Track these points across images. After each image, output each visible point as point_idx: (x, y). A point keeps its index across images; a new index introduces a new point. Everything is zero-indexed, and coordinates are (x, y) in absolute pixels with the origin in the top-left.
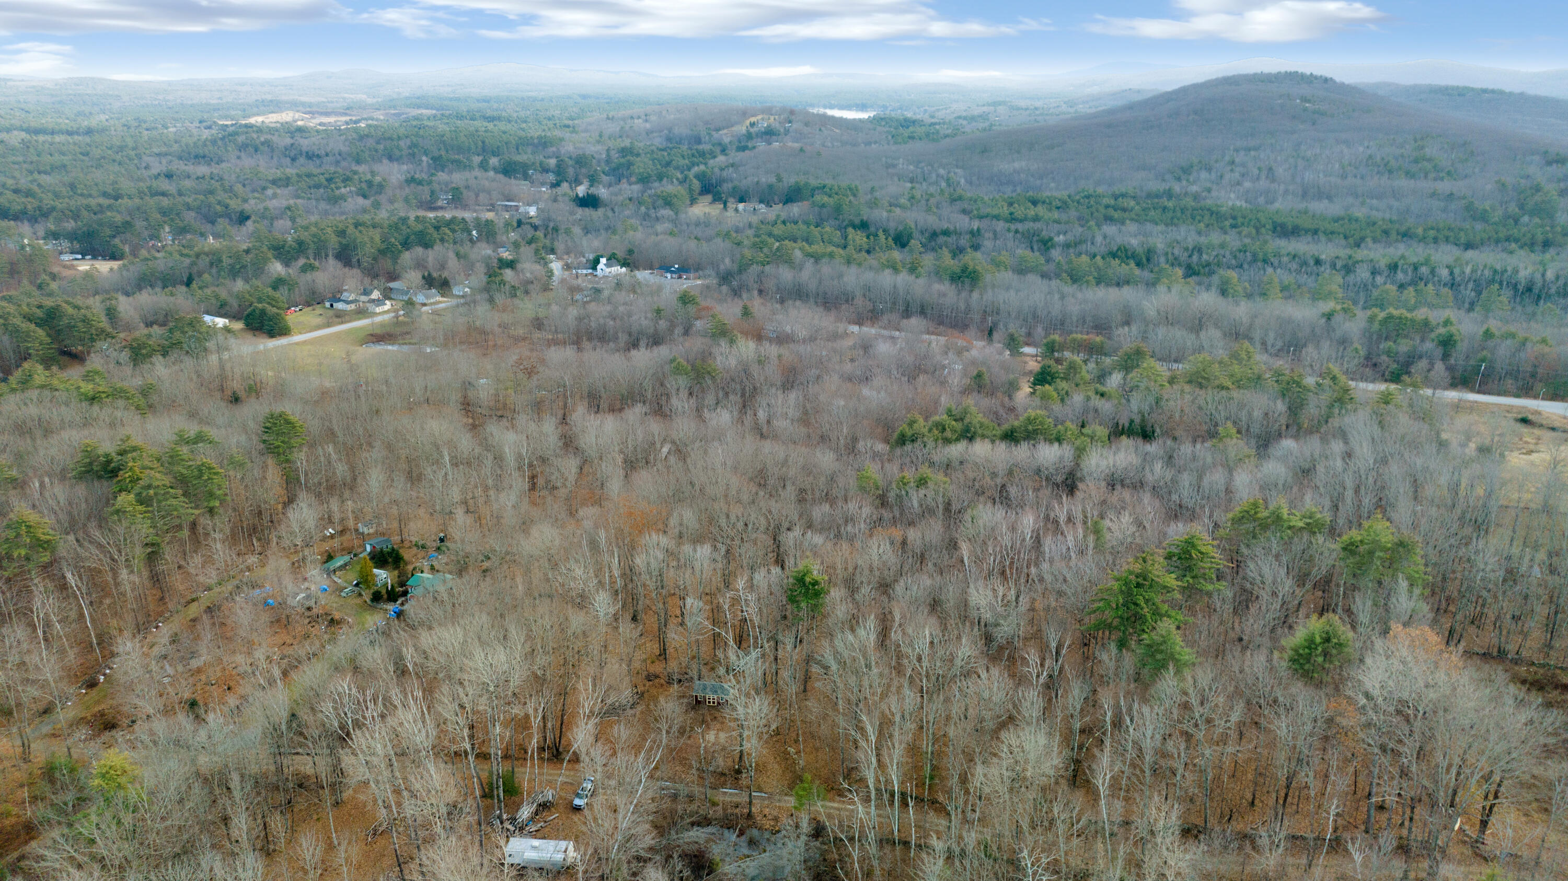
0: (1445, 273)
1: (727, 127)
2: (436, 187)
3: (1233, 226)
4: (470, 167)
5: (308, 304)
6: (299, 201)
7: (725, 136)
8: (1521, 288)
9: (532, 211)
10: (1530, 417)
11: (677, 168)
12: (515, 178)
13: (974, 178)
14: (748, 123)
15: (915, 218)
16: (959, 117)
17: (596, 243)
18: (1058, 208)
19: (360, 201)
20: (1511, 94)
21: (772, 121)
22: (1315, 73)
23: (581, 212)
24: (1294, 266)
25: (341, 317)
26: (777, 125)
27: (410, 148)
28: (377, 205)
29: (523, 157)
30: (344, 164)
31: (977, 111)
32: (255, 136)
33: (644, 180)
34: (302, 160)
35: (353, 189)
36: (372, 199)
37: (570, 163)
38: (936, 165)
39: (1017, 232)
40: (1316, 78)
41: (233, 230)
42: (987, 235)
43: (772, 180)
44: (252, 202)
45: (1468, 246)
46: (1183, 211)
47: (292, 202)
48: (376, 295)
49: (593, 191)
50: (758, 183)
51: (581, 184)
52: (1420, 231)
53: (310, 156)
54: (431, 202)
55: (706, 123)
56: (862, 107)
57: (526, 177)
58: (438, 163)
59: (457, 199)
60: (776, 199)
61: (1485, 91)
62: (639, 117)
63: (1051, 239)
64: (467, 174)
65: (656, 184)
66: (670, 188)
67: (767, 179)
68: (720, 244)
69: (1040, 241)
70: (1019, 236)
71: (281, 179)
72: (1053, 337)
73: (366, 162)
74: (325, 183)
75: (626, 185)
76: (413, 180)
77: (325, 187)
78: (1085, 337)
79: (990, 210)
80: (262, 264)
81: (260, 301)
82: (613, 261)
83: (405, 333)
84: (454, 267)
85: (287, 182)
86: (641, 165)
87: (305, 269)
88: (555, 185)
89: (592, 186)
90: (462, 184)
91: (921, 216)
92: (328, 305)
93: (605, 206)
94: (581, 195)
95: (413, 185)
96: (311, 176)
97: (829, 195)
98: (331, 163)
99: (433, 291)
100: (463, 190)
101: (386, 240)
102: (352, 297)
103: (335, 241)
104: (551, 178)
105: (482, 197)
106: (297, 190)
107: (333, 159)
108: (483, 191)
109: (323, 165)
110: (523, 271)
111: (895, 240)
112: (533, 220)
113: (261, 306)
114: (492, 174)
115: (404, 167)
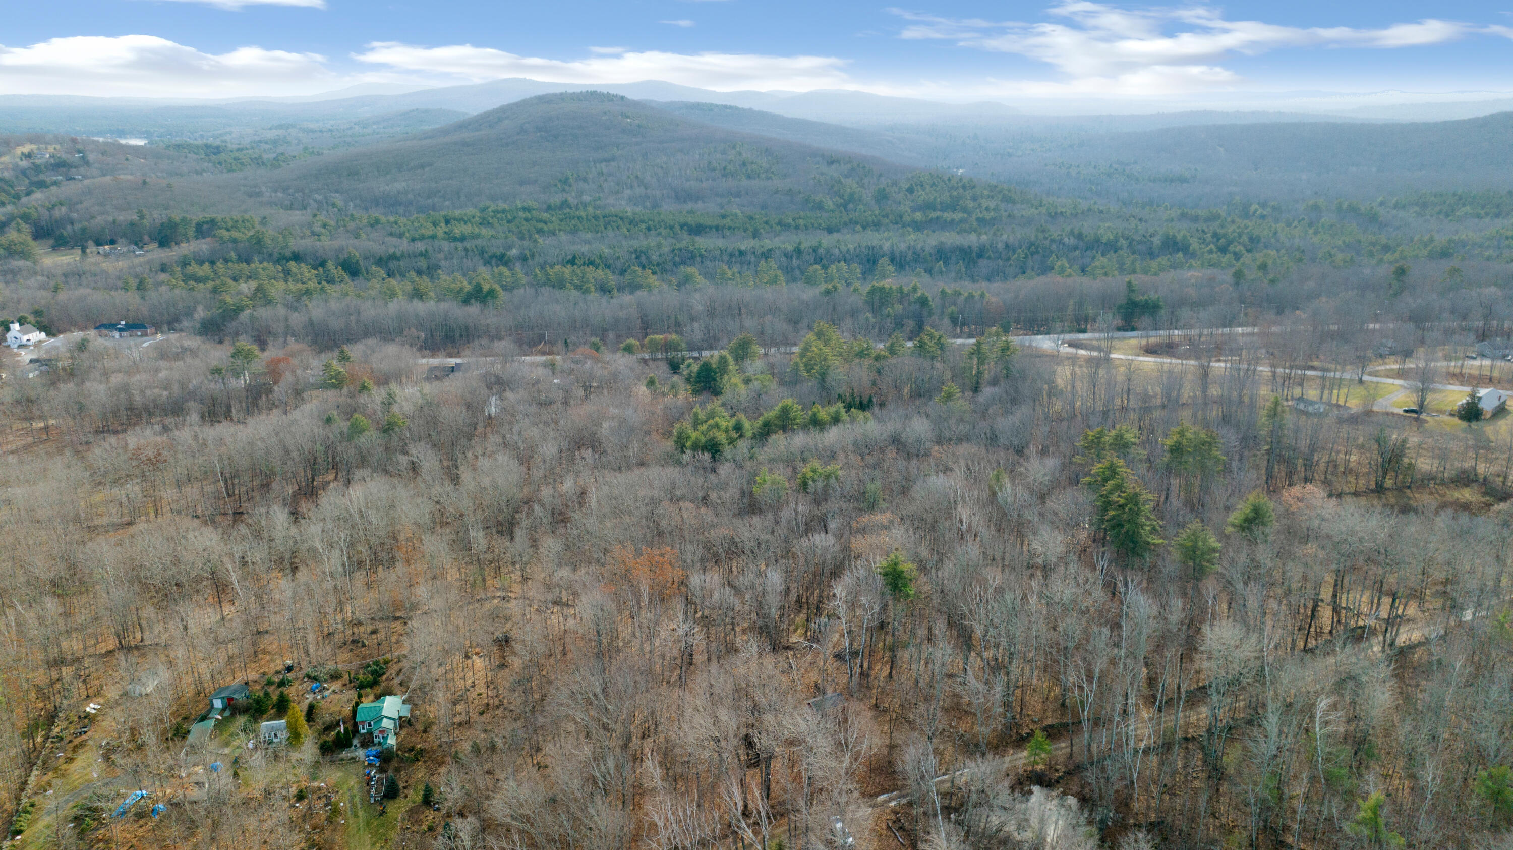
14: (18, 153)
15: (346, 244)
18: (481, 224)
20: (743, 110)
21: (53, 152)
24: (726, 258)
26: (65, 155)
40: (612, 95)
42: (438, 255)
43: (133, 217)
46: (595, 218)
63: (504, 254)
67: (126, 217)
69: (494, 256)
70: (470, 253)
72: (628, 341)
78: (661, 337)
79: (421, 231)
82: (28, 326)
91: (356, 242)
97: (228, 229)
111: (344, 269)
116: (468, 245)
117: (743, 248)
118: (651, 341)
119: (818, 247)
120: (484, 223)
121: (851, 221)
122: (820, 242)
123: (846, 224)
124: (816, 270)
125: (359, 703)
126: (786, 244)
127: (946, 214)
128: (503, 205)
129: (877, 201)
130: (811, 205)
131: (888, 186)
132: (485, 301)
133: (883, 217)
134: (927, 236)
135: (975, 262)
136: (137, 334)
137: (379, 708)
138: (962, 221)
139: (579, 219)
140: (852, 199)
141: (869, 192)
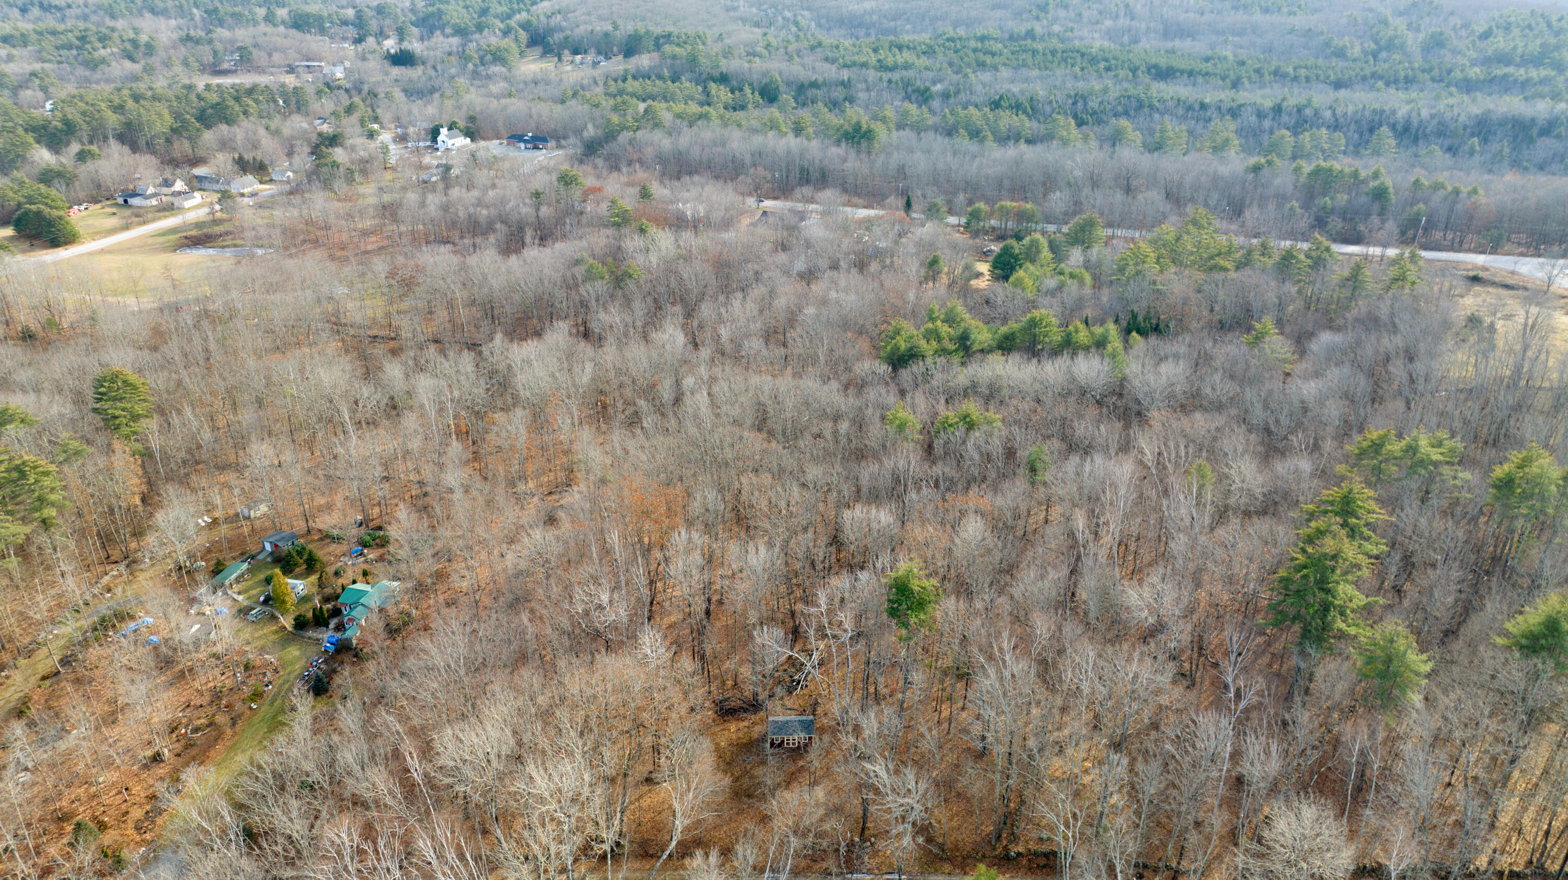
0: (1328, 114)
2: (219, 46)
3: (1108, 69)
4: (255, 23)
5: (96, 202)
6: (47, 66)
8: (1399, 127)
9: (339, 74)
10: (1481, 274)
11: (496, 16)
12: (309, 32)
13: (823, 21)
15: (776, 67)
17: (431, 110)
18: (924, 53)
19: (128, 64)
23: (396, 71)
24: (1181, 111)
25: (141, 217)
28: (150, 70)
29: (314, 7)
30: (94, 18)
33: (461, 32)
35: (115, 50)
36: (143, 62)
37: (371, 13)
38: (780, 7)
39: (890, 81)
43: (609, 27)
45: (1339, 85)
46: (1053, 53)
47: (37, 66)
48: (179, 186)
49: (406, 45)
50: (592, 31)
51: (388, 37)
52: (1290, 70)
54: (214, 65)
57: (322, 31)
58: (214, 17)
59: (245, 60)
60: (615, 49)
63: (927, 89)
64: (251, 30)
65: (477, 36)
66: (493, 39)
67: (602, 27)
68: (576, 107)
69: (917, 91)
70: (893, 85)
71: (12, 36)
72: (977, 205)
73: (123, 16)
74: (77, 43)
75: (441, 38)
76: (188, 38)
77: (78, 48)
78: (1014, 204)
79: (856, 58)
80: (20, 151)
81: (30, 200)
82: (456, 131)
83: (227, 233)
84: (269, 146)
85: (23, 40)
86: (455, 14)
87: (82, 156)
88: (359, 40)
89: (401, 40)
90: (248, 42)
91: (784, 66)
92: (120, 201)
93: (424, 63)
94: (392, 51)
95: (189, 44)
96: (54, 33)
97: (678, 45)
98: (77, 17)
99: (250, 178)
100: (251, 49)
101: (177, 116)
102: (151, 190)
103: (112, 120)
104: (352, 32)
105: (277, 57)
106: (40, 52)
107: (78, 11)
108: (276, 50)
109: (67, 20)
110: (353, 148)
111: (762, 94)
112: (343, 83)
113: (33, 207)
114: (282, 29)
115: (173, 23)
116: (896, 76)
117: (1207, 100)
118: (1002, 207)
119: (1306, 106)
120: (929, 52)
121: (1373, 75)
122: (1309, 101)
123: (1364, 79)
124: (1283, 137)
125: (354, 582)
126: (1265, 97)
127: (1522, 71)
128: (961, 32)
129: (1426, 49)
130: (1329, 51)
131: (1454, 29)
132: (859, 143)
133: (1424, 71)
134: (1474, 100)
135: (1531, 141)
136: (536, 148)
137: (364, 593)
138: (1542, 82)
139: (1034, 52)
140: (1390, 46)
141: (1421, 37)
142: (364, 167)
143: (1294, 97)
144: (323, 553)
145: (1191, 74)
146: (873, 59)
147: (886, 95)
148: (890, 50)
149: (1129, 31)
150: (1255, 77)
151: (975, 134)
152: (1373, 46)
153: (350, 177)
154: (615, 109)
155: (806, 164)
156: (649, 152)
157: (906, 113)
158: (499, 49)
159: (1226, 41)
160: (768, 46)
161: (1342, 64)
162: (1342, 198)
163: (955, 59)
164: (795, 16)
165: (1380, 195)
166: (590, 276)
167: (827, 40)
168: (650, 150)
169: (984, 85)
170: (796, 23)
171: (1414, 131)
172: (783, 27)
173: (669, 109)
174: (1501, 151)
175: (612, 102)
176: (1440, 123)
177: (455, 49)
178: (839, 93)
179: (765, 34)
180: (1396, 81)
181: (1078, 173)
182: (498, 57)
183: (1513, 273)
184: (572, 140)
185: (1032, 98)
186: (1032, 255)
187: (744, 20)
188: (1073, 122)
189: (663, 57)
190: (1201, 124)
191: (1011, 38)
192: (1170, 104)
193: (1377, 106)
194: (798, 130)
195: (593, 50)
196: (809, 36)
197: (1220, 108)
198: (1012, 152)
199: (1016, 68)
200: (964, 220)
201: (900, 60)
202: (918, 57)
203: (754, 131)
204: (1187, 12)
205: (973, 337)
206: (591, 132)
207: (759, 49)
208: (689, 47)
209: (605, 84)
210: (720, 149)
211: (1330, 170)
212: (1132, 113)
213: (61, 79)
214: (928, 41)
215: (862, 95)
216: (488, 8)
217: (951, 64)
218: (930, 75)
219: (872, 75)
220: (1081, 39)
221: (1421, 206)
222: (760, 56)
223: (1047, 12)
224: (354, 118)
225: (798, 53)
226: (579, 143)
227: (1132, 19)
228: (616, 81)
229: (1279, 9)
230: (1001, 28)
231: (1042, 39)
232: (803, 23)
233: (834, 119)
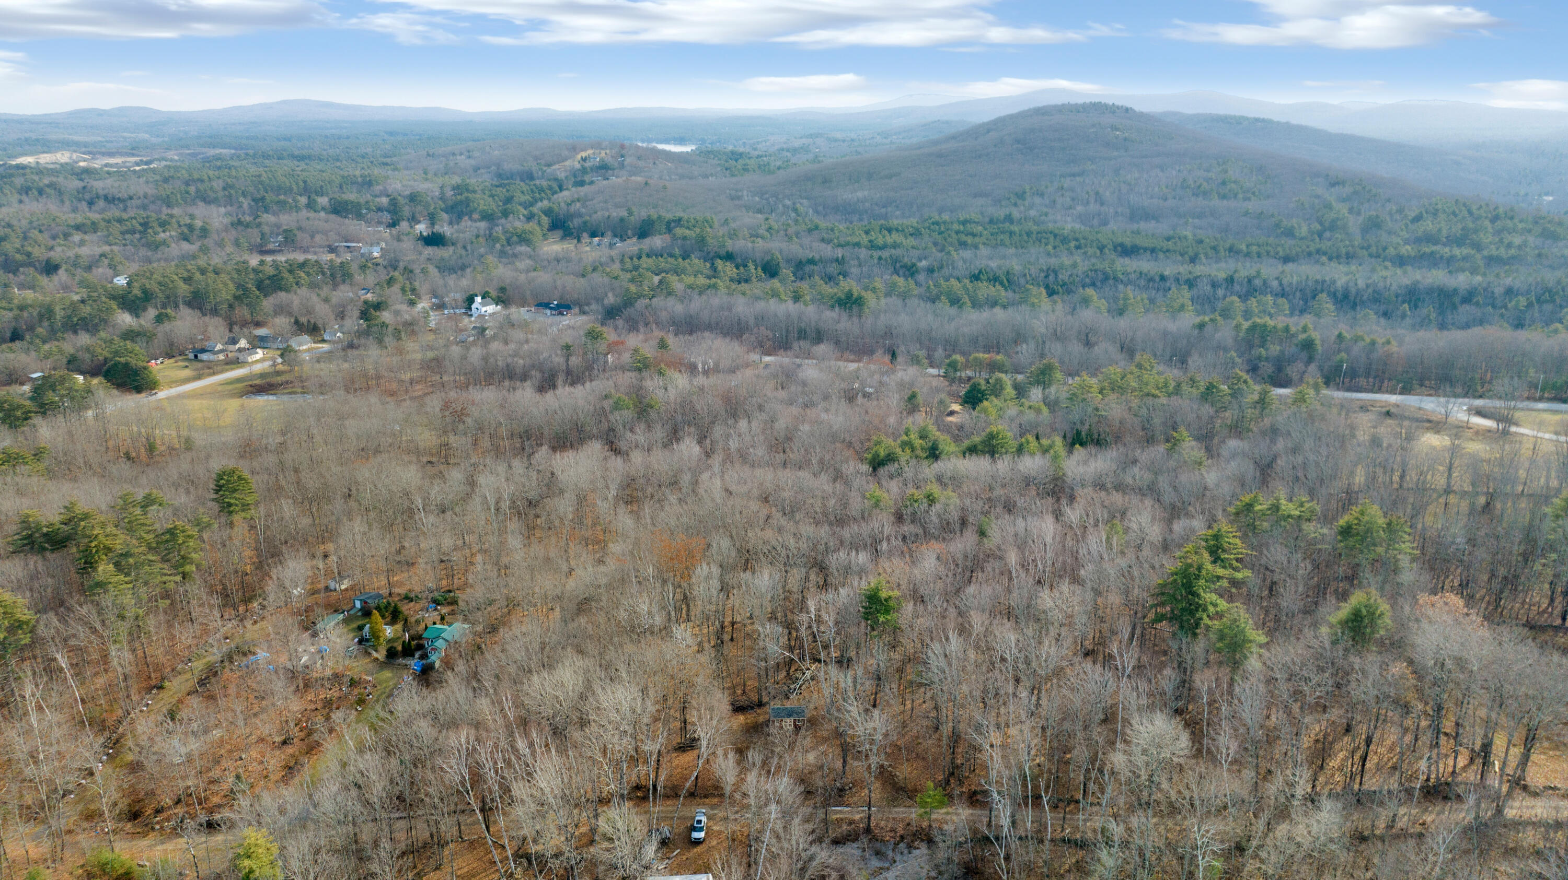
0: (1275, 284)
1: (559, 162)
2: (266, 229)
3: (1078, 247)
4: (298, 209)
5: (171, 356)
6: (115, 248)
7: (560, 171)
8: (1339, 295)
9: (376, 253)
10: (1393, 410)
11: (520, 204)
12: (348, 217)
13: (820, 208)
14: (579, 157)
15: (777, 247)
16: (783, 150)
17: (465, 282)
18: (911, 235)
19: (185, 246)
20: (1278, 123)
21: (603, 155)
22: (1117, 103)
23: (429, 251)
24: (1142, 283)
25: (211, 369)
26: (610, 159)
27: (224, 189)
28: (204, 250)
29: (351, 196)
30: (152, 207)
31: (797, 144)
32: (36, 178)
33: (488, 217)
34: (101, 203)
35: (174, 233)
36: (198, 243)
37: (403, 201)
38: (779, 196)
39: (880, 258)
40: (1118, 107)
41: (44, 280)
42: (852, 262)
43: (624, 213)
44: (58, 249)
45: (1286, 260)
46: (1029, 234)
47: (107, 248)
48: (243, 343)
49: (437, 228)
50: (609, 217)
51: (419, 222)
52: (1244, 247)
53: (110, 200)
54: (261, 246)
55: (536, 158)
56: (681, 141)
57: (359, 216)
58: (261, 204)
59: (289, 240)
60: (630, 232)
61: (1257, 120)
62: (461, 154)
63: (914, 265)
64: (295, 216)
65: (503, 221)
66: (518, 224)
67: (618, 213)
68: (597, 279)
69: (904, 266)
70: (883, 262)
71: (84, 225)
72: (954, 357)
73: (178, 205)
74: (140, 228)
75: (469, 223)
76: (240, 222)
77: (140, 232)
78: (986, 356)
79: (849, 238)
80: (103, 315)
81: (116, 353)
82: (488, 300)
83: (287, 382)
84: (322, 311)
85: (94, 227)
86: (482, 202)
87: (159, 319)
88: (393, 225)
89: (433, 224)
90: (293, 225)
91: (784, 245)
92: (191, 356)
93: (453, 244)
94: (425, 234)
95: (240, 228)
96: (120, 221)
97: (688, 228)
98: (138, 207)
99: (306, 337)
100: (295, 232)
101: (239, 286)
102: (219, 347)
103: (183, 289)
104: (386, 217)
105: (318, 238)
106: (107, 236)
107: (139, 202)
108: (318, 232)
109: (129, 210)
110: (397, 313)
111: (764, 269)
112: (380, 261)
113: (122, 360)
114: (322, 214)
115: (222, 210)
116: (885, 254)
117: (1166, 273)
118: (976, 358)
119: (1255, 277)
120: (916, 233)
121: (1318, 251)
122: (1258, 273)
123: (1310, 254)
124: (1232, 303)
125: (434, 623)
126: (1220, 271)
127: (1447, 250)
128: (946, 217)
129: (1365, 230)
130: (1279, 231)
131: (1391, 214)
132: (851, 308)
133: (1362, 248)
134: (1405, 272)
135: (1454, 307)
136: (561, 314)
137: (445, 630)
138: (1465, 258)
139: (1011, 233)
140: (1333, 226)
141: (1361, 219)
142: (410, 328)
143: (1245, 269)
144: (405, 608)
145: (1153, 250)
146: (865, 239)
147: (876, 270)
148: (880, 231)
149: (1099, 215)
150: (1211, 253)
151: (955, 301)
152: (1319, 227)
153: (397, 334)
154: (632, 280)
155: (803, 325)
156: (664, 315)
157: (895, 284)
158: (524, 232)
159: (1186, 223)
160: (770, 229)
161: (1291, 242)
162: (1275, 349)
163: (939, 239)
164: (794, 204)
165: (1308, 345)
166: (617, 406)
167: (823, 224)
168: (664, 313)
169: (965, 261)
170: (795, 210)
171: (1352, 298)
172: (783, 213)
173: (680, 281)
174: (1428, 316)
175: (629, 276)
176: (1374, 291)
177: (482, 232)
178: (833, 269)
179: (767, 219)
180: (1338, 257)
181: (1043, 330)
182: (523, 239)
183: (1420, 409)
184: (594, 307)
185: (1008, 273)
186: (997, 389)
187: (748, 208)
188: (1044, 291)
189: (675, 238)
190: (1161, 293)
191: (991, 221)
192: (1133, 276)
193: (1319, 277)
194: (797, 298)
195: (609, 233)
196: (807, 220)
197: (1178, 280)
198: (985, 315)
199: (995, 247)
200: (942, 372)
201: (889, 240)
202: (906, 237)
203: (758, 298)
204: (1152, 197)
205: (941, 447)
206: (611, 299)
207: (761, 232)
208: (698, 230)
209: (622, 261)
210: (726, 313)
211: (1265, 326)
212: (1099, 284)
213: (127, 259)
214: (915, 225)
215: (855, 271)
216: (512, 197)
217: (935, 244)
218: (916, 253)
219: (863, 253)
220: (1055, 222)
221: (1343, 354)
222: (763, 238)
223: (1024, 199)
224: (396, 288)
225: (797, 235)
226: (600, 308)
227: (1102, 204)
228: (631, 259)
229: (1236, 196)
230: (982, 213)
231: (1019, 222)
232: (801, 209)
233: (829, 289)
